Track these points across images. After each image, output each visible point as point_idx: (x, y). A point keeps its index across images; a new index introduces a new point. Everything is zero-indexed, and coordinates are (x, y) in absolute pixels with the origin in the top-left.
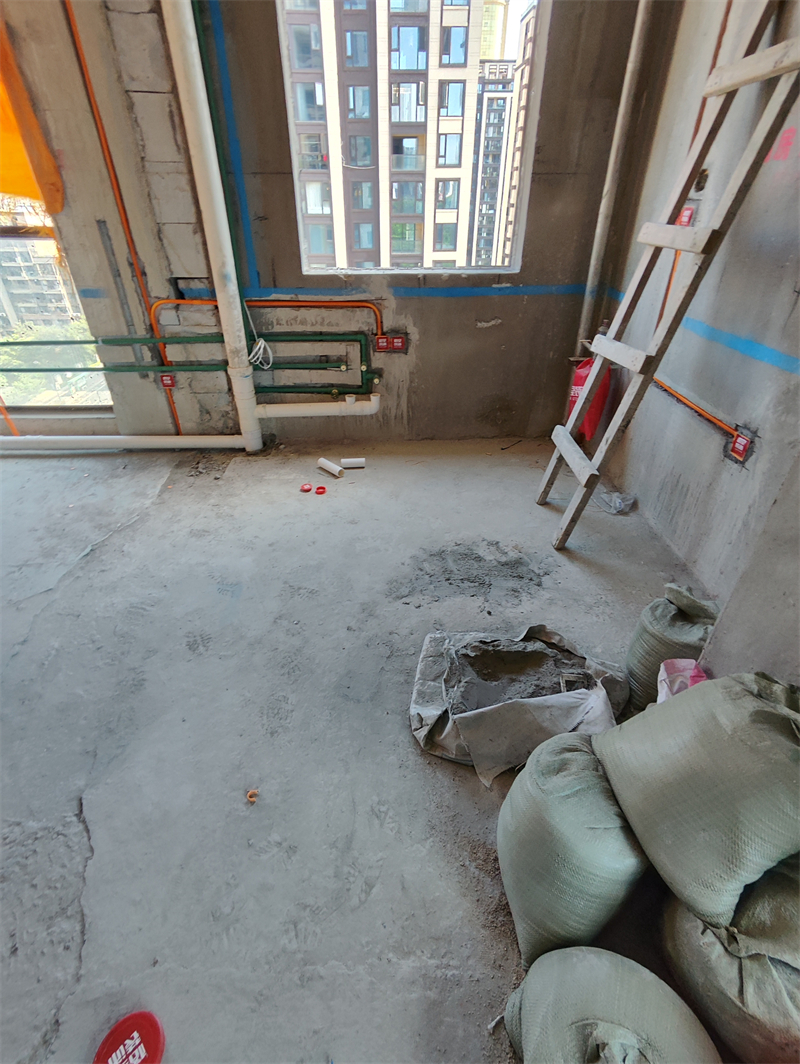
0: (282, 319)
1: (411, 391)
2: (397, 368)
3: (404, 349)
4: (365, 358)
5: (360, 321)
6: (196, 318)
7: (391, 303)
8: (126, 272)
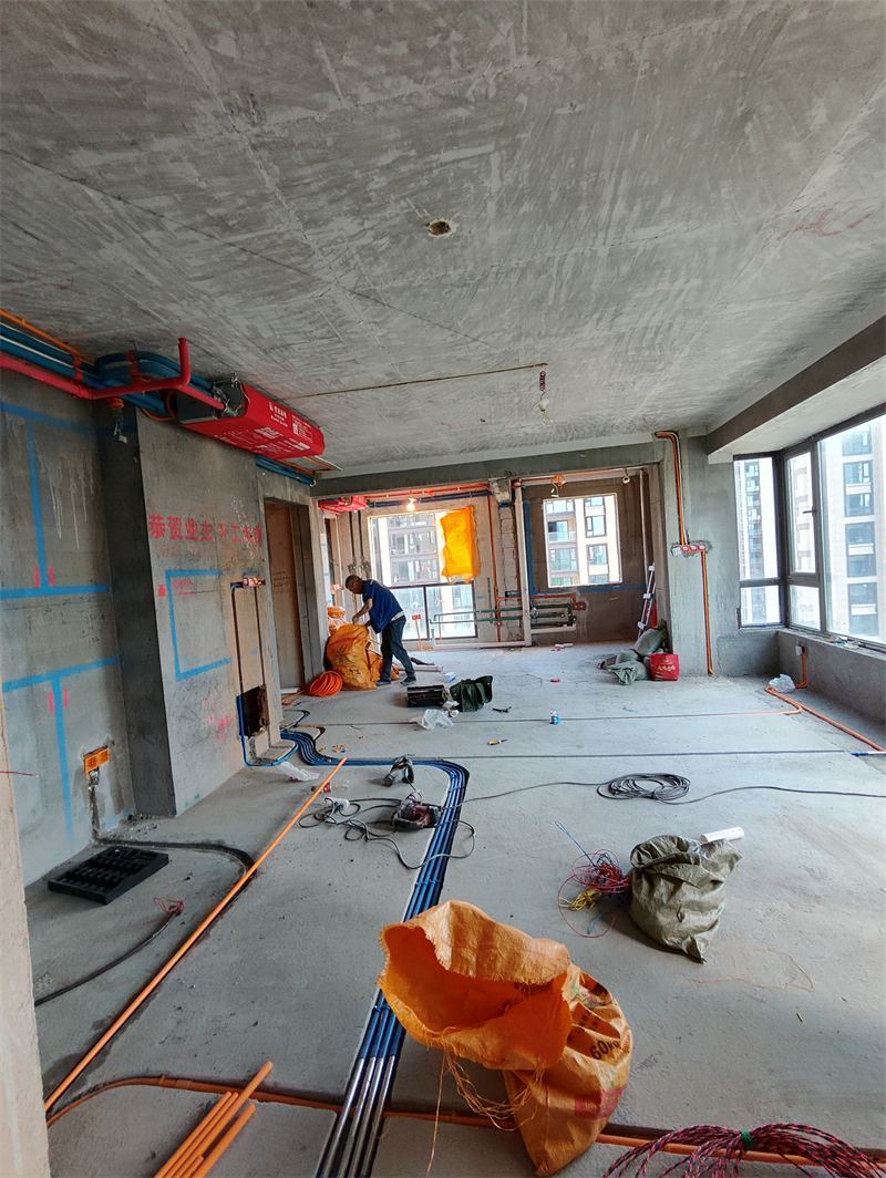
0: (541, 601)
1: (588, 623)
2: (582, 615)
3: (584, 609)
4: (570, 612)
5: (567, 601)
6: (513, 603)
7: (579, 594)
8: (492, 591)
